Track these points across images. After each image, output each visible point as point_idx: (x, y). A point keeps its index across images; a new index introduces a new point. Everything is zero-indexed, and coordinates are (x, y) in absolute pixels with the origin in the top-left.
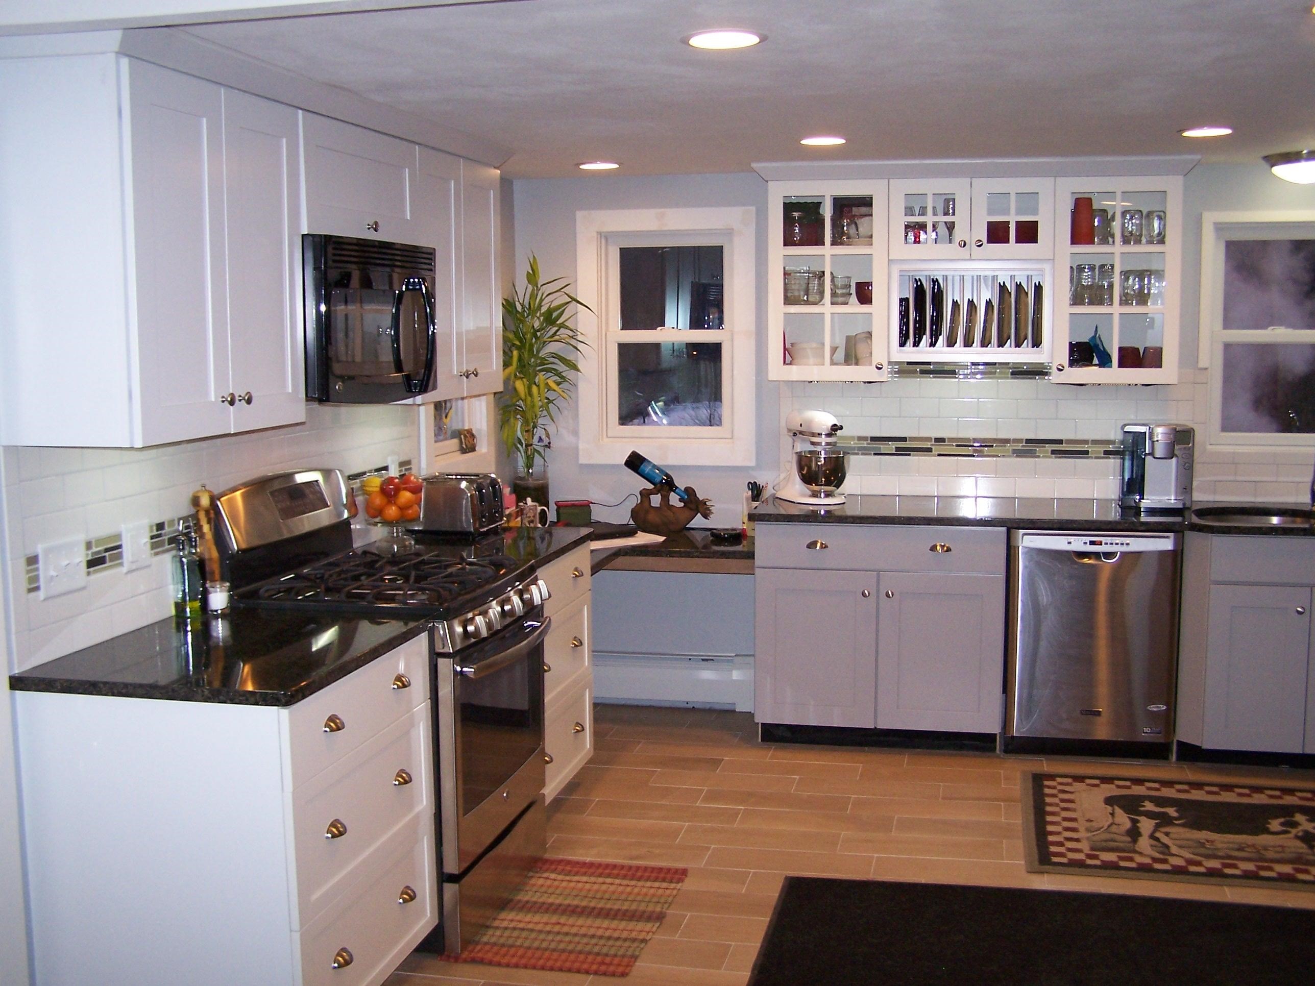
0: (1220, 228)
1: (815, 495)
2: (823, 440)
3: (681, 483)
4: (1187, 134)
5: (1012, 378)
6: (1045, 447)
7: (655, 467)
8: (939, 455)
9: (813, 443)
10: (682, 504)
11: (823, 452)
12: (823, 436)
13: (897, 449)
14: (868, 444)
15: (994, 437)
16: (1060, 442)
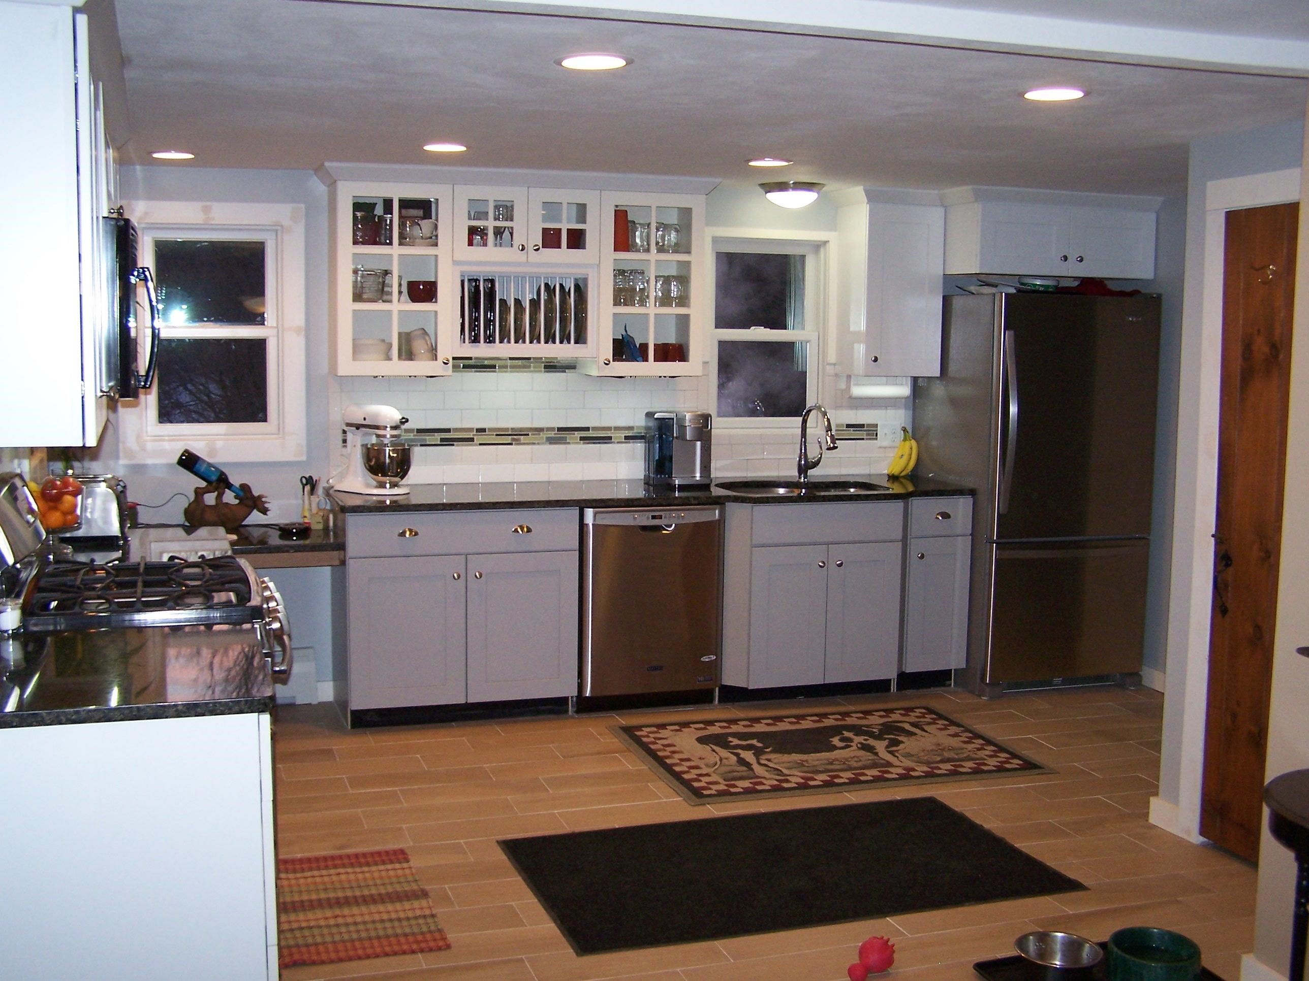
0: (716, 240)
1: (382, 485)
2: (389, 432)
3: (236, 480)
4: (753, 164)
5: (545, 372)
6: (574, 434)
7: (210, 465)
8: (481, 444)
9: (378, 436)
10: (237, 501)
11: (389, 445)
12: (388, 429)
13: (442, 440)
14: (414, 435)
15: (531, 426)
16: (587, 429)
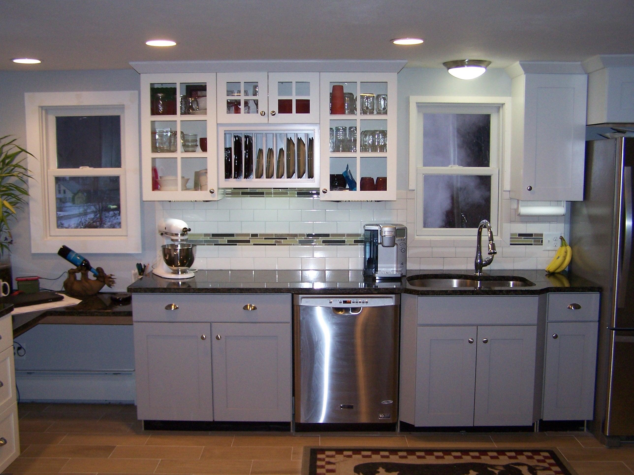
0: (420, 106)
1: (176, 272)
2: (179, 237)
3: (94, 265)
4: (397, 42)
5: (298, 197)
6: (319, 239)
7: (77, 255)
8: (254, 244)
9: (172, 240)
10: (95, 278)
11: (179, 246)
12: (179, 236)
13: (229, 241)
14: (210, 238)
15: (288, 233)
16: (327, 235)
